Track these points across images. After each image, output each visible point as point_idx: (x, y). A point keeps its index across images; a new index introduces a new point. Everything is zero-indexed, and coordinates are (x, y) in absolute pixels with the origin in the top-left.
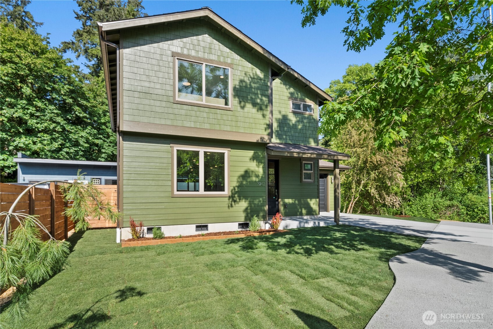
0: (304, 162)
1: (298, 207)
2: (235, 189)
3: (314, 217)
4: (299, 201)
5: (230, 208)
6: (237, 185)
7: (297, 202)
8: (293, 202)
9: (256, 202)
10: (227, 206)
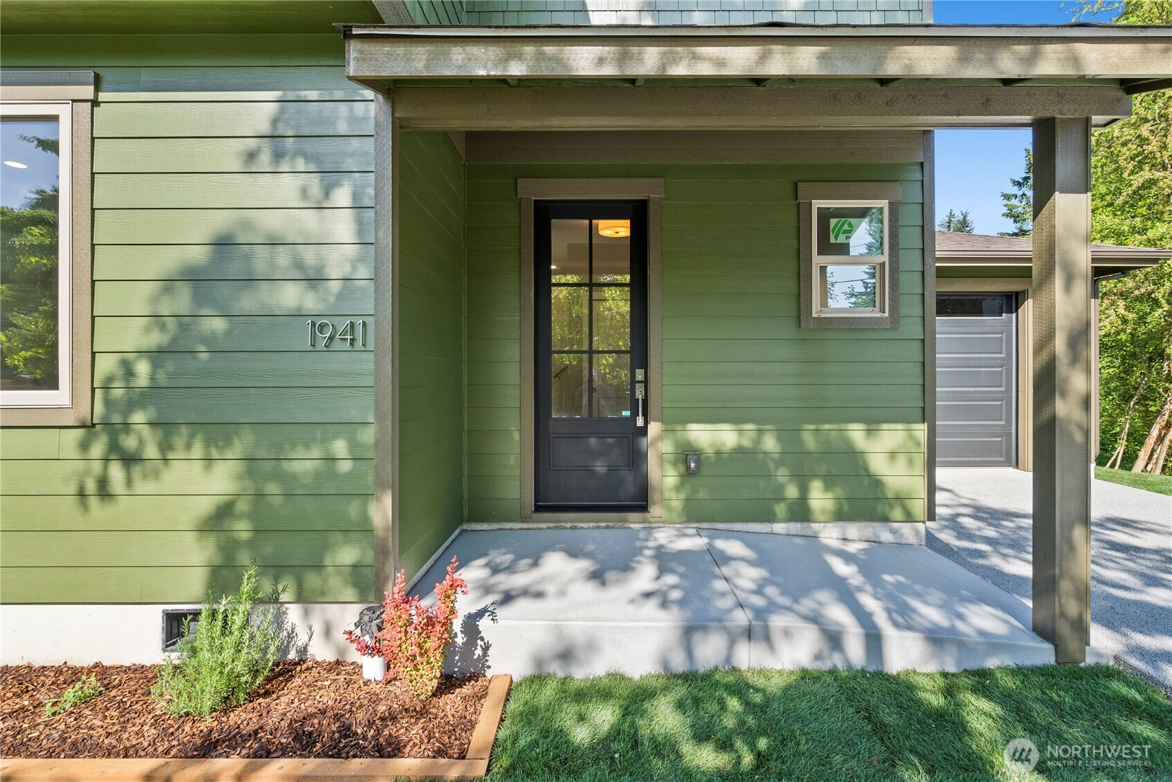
0: (817, 204)
1: (782, 474)
2: (128, 371)
3: (894, 532)
4: (789, 435)
5: (94, 502)
6: (155, 339)
7: (770, 443)
8: (746, 443)
9: (304, 463)
10: (72, 488)
